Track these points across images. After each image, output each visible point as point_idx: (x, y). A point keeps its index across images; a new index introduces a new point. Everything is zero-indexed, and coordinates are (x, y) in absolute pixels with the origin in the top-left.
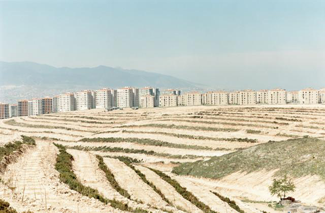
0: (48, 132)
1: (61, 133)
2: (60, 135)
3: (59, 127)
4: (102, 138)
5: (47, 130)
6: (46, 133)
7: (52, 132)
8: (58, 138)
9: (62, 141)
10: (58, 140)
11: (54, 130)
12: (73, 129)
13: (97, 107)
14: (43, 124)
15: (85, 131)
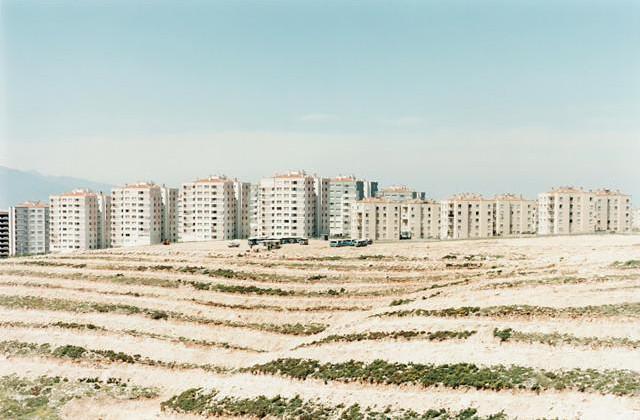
0: (74, 326)
1: (133, 332)
2: (129, 337)
3: (113, 308)
4: (338, 366)
5: (67, 317)
6: (68, 332)
7: (91, 327)
8: (129, 352)
9: (152, 363)
10: (131, 361)
11: (96, 318)
12: (178, 317)
13: (183, 237)
14: (35, 293)
15: (229, 324)
